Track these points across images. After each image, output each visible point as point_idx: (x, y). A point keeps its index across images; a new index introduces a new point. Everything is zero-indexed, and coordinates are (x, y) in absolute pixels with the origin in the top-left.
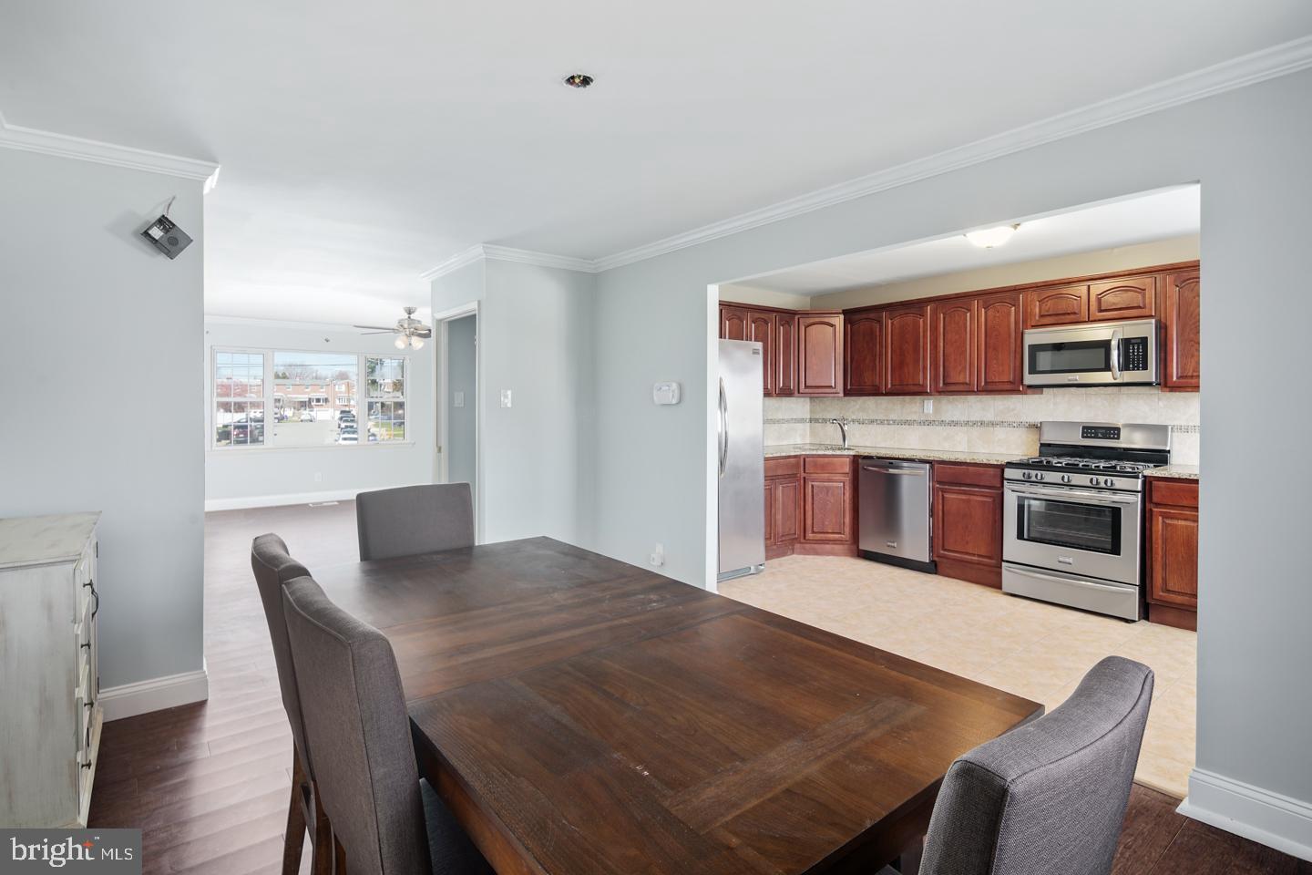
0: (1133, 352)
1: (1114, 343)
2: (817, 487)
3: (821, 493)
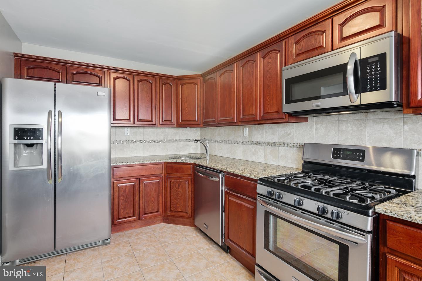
0: (371, 72)
2: (173, 182)
3: (175, 186)
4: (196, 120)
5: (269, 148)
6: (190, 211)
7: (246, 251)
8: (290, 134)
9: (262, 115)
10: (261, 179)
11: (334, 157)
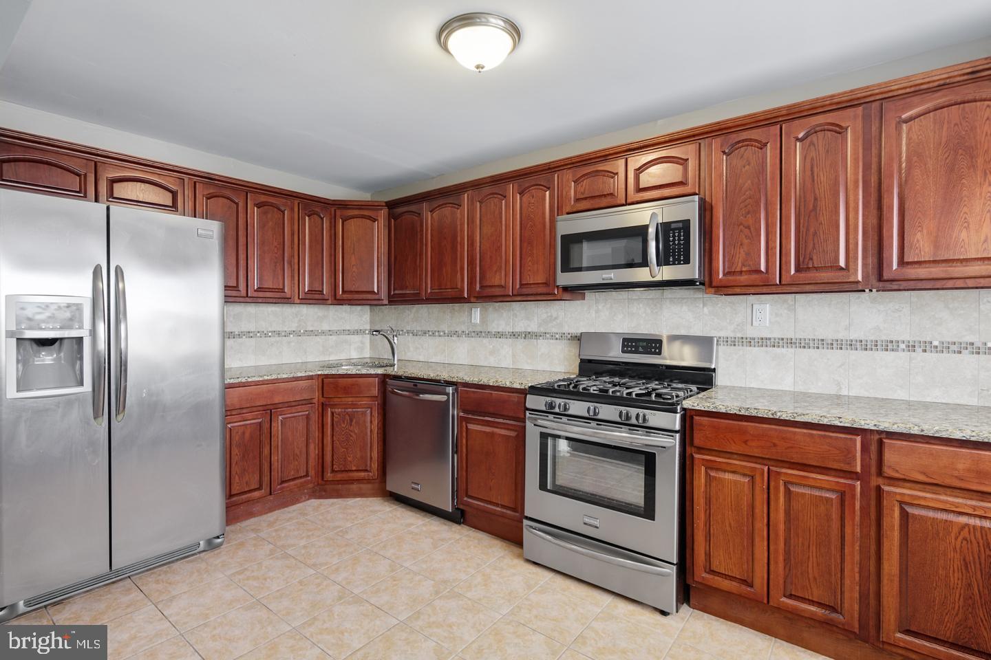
0: (674, 240)
1: (652, 231)
2: (339, 415)
3: (344, 422)
4: (376, 290)
5: (520, 343)
6: (375, 466)
7: (503, 506)
8: (556, 318)
9: (518, 286)
10: (531, 387)
11: (623, 352)
